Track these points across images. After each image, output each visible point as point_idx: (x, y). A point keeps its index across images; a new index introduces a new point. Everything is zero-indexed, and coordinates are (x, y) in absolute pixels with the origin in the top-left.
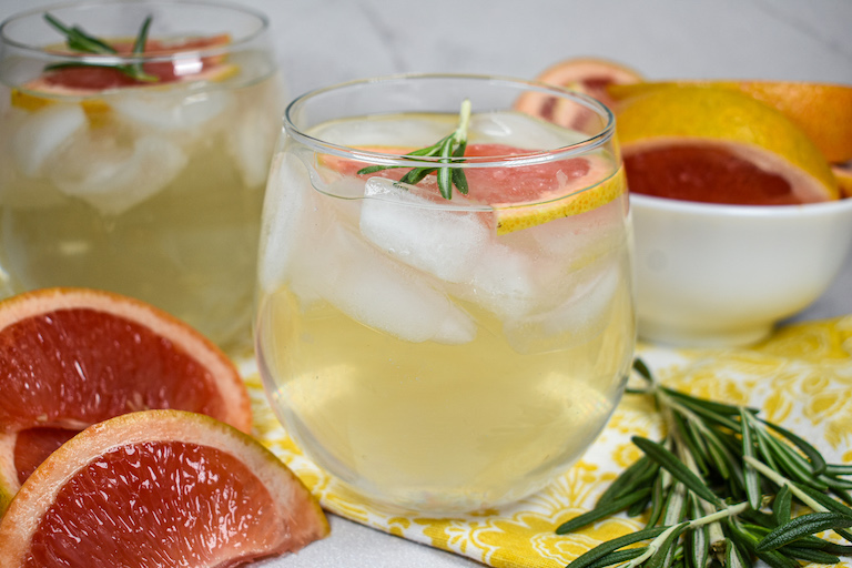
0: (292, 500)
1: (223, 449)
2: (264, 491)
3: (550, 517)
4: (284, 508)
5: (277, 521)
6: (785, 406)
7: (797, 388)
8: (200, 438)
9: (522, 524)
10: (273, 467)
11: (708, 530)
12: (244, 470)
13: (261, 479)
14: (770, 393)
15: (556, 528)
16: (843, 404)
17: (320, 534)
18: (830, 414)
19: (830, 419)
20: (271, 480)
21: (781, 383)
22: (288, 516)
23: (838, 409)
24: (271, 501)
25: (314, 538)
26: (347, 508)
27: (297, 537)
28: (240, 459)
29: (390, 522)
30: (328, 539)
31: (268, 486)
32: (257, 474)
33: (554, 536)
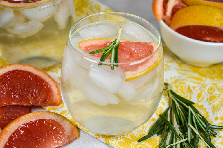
0: (70, 130)
1: (52, 119)
2: (63, 128)
3: (137, 135)
4: (68, 132)
5: (66, 136)
6: (203, 96)
7: (206, 91)
8: (46, 117)
9: (129, 138)
10: (65, 121)
11: (177, 146)
12: (58, 123)
13: (62, 125)
14: (199, 91)
15: (138, 139)
16: (218, 99)
17: (77, 138)
18: (214, 102)
19: (213, 104)
20: (64, 125)
21: (202, 89)
22: (69, 134)
23: (216, 101)
24: (64, 131)
25: (76, 138)
26: (84, 130)
27: (71, 139)
28: (57, 121)
29: (95, 136)
30: (79, 139)
31: (64, 127)
32: (61, 124)
33: (137, 143)
